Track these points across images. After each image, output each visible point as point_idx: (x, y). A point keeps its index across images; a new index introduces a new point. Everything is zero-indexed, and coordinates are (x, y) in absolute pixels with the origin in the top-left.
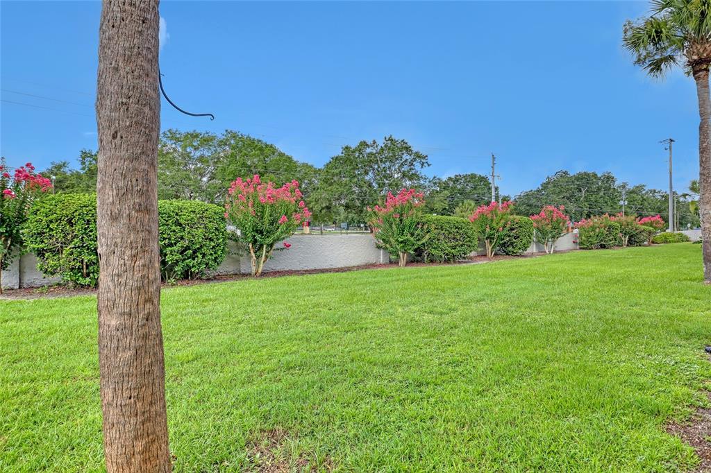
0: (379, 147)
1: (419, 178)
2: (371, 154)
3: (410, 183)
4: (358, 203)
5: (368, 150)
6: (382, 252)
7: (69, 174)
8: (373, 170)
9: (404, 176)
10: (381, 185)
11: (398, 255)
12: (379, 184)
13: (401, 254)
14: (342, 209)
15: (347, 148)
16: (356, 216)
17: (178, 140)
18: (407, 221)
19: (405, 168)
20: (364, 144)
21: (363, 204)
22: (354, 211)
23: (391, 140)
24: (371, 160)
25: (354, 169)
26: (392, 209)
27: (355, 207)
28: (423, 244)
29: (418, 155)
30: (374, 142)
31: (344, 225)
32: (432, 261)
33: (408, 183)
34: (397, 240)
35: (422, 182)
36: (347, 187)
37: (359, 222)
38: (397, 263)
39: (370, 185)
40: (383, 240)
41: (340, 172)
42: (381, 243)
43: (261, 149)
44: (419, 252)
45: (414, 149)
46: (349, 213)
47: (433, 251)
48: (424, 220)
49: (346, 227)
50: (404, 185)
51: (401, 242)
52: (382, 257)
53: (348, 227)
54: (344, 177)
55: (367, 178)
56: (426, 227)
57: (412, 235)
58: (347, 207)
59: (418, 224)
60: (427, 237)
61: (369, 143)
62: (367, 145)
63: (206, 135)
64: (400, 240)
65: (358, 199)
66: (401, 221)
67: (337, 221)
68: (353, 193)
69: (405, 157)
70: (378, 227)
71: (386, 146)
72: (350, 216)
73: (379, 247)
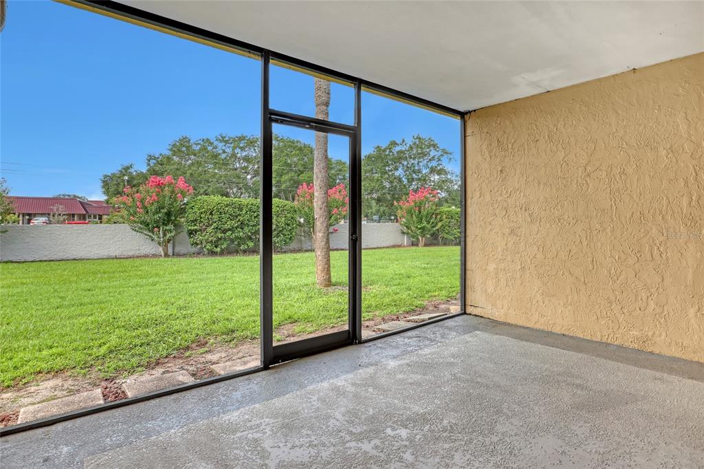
0: (408, 145)
1: (446, 173)
2: (401, 152)
3: (438, 177)
4: (389, 197)
5: (398, 148)
6: (406, 236)
7: (134, 173)
8: (403, 165)
9: (433, 170)
10: (411, 181)
11: (418, 239)
12: (408, 179)
13: (420, 238)
14: (374, 203)
15: (378, 147)
16: (387, 209)
17: (226, 142)
18: (424, 213)
19: (434, 164)
20: (394, 143)
21: (394, 198)
22: (385, 205)
23: (419, 138)
24: (400, 158)
25: (385, 166)
26: (413, 204)
27: (386, 200)
28: (438, 230)
29: (445, 152)
30: (403, 141)
31: (376, 217)
32: (445, 244)
33: (437, 177)
34: (417, 227)
35: (449, 177)
36: (379, 183)
37: (390, 215)
38: (417, 245)
39: (400, 180)
40: (406, 227)
41: (372, 169)
42: (405, 230)
43: (300, 149)
44: (435, 236)
45: (441, 146)
46: (380, 206)
47: (445, 236)
48: (438, 212)
49: (378, 219)
50: (432, 179)
51: (420, 229)
52: (405, 240)
53: (380, 220)
54: (376, 173)
55: (397, 173)
56: (439, 217)
57: (428, 222)
58: (379, 200)
59: (433, 214)
60: (440, 224)
61: (398, 142)
62: (396, 144)
63: (252, 138)
64: (419, 227)
65: (389, 194)
66: (420, 212)
67: (369, 215)
68: (384, 188)
69: (433, 153)
70: (403, 217)
71: (415, 144)
72: (382, 209)
73: (403, 233)
